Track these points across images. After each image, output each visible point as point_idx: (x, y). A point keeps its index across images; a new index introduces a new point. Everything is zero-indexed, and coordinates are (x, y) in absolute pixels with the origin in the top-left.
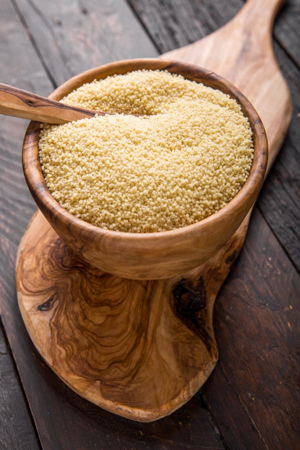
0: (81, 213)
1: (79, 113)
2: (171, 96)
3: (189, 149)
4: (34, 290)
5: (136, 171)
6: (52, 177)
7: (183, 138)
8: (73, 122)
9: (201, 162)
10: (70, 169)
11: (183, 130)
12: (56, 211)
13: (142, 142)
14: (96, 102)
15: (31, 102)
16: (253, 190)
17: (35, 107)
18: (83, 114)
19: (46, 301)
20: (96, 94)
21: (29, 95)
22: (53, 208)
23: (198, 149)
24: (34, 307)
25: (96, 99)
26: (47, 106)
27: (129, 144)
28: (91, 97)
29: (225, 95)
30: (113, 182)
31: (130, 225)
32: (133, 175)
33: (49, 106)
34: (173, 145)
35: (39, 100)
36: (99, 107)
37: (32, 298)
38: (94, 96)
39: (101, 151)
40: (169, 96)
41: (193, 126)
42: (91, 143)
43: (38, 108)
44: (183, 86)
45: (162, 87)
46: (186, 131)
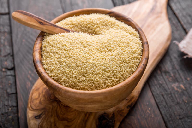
0: (54, 76)
1: (63, 30)
2: (108, 27)
3: (110, 53)
4: (35, 108)
5: (82, 60)
6: (45, 58)
7: (108, 47)
8: (59, 34)
9: (114, 59)
10: (53, 55)
11: (109, 43)
12: (42, 74)
13: (88, 47)
14: (73, 26)
15: (41, 23)
16: (137, 76)
17: (43, 25)
18: (64, 31)
19: (39, 114)
20: (73, 22)
21: (41, 20)
22: (41, 73)
23: (114, 53)
25: (73, 25)
26: (48, 25)
27: (82, 47)
28: (71, 23)
29: (133, 29)
30: (70, 64)
31: (75, 85)
32: (80, 62)
33: (50, 25)
34: (102, 50)
35: (45, 22)
36: (74, 28)
37: (33, 112)
38: (72, 23)
39: (68, 48)
40: (107, 26)
41: (114, 42)
43: (44, 26)
44: (114, 23)
45: (104, 22)
46: (110, 44)
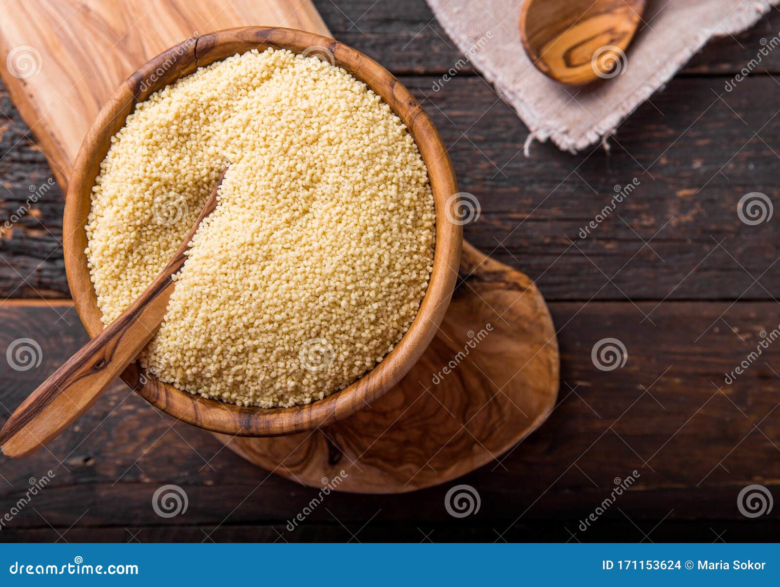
0: (318, 390)
1: (156, 299)
2: (195, 133)
3: (321, 188)
4: (301, 456)
5: (318, 290)
6: (231, 393)
7: (299, 181)
8: (166, 318)
9: (357, 188)
10: (244, 366)
11: (286, 173)
13: (273, 246)
14: (135, 254)
15: (98, 363)
16: (440, 145)
17: (110, 360)
18: (162, 295)
20: (121, 246)
21: (85, 360)
23: (332, 176)
24: (325, 469)
25: (131, 251)
26: (118, 342)
27: (263, 269)
28: (123, 257)
30: (311, 328)
31: (380, 340)
32: (321, 298)
33: (121, 337)
34: (301, 205)
35: (103, 349)
36: (146, 254)
38: (123, 252)
39: (251, 315)
40: (192, 135)
41: (286, 152)
42: (229, 319)
43: (114, 358)
44: (193, 106)
45: (170, 136)
46: (291, 169)
